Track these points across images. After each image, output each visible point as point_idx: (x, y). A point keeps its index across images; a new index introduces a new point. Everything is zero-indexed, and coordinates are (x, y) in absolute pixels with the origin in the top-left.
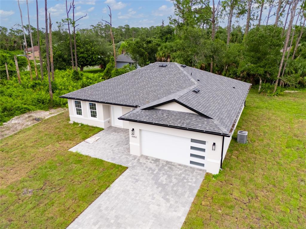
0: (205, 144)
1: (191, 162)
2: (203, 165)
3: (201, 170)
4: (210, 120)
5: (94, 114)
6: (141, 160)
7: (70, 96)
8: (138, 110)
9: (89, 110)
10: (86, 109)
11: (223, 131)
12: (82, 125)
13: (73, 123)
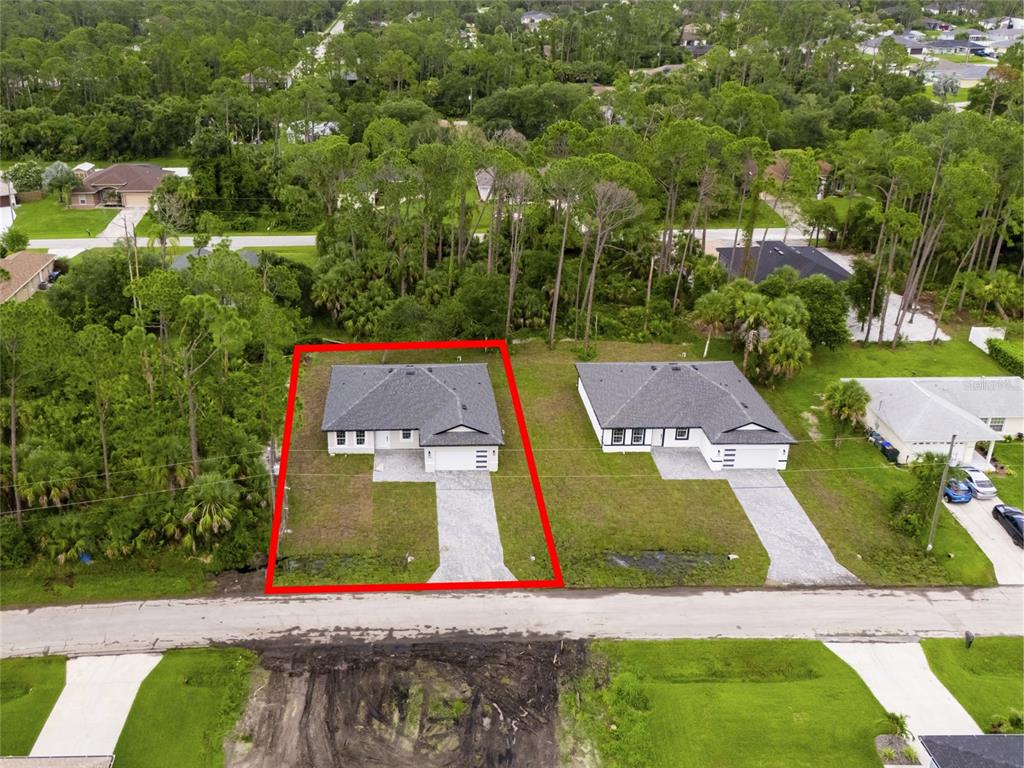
0: (487, 452)
1: (477, 467)
2: (485, 467)
3: (484, 471)
4: (488, 435)
5: (360, 442)
6: (439, 474)
7: (335, 428)
8: (431, 436)
9: (355, 439)
10: (351, 438)
11: (501, 442)
12: (348, 455)
13: (334, 454)
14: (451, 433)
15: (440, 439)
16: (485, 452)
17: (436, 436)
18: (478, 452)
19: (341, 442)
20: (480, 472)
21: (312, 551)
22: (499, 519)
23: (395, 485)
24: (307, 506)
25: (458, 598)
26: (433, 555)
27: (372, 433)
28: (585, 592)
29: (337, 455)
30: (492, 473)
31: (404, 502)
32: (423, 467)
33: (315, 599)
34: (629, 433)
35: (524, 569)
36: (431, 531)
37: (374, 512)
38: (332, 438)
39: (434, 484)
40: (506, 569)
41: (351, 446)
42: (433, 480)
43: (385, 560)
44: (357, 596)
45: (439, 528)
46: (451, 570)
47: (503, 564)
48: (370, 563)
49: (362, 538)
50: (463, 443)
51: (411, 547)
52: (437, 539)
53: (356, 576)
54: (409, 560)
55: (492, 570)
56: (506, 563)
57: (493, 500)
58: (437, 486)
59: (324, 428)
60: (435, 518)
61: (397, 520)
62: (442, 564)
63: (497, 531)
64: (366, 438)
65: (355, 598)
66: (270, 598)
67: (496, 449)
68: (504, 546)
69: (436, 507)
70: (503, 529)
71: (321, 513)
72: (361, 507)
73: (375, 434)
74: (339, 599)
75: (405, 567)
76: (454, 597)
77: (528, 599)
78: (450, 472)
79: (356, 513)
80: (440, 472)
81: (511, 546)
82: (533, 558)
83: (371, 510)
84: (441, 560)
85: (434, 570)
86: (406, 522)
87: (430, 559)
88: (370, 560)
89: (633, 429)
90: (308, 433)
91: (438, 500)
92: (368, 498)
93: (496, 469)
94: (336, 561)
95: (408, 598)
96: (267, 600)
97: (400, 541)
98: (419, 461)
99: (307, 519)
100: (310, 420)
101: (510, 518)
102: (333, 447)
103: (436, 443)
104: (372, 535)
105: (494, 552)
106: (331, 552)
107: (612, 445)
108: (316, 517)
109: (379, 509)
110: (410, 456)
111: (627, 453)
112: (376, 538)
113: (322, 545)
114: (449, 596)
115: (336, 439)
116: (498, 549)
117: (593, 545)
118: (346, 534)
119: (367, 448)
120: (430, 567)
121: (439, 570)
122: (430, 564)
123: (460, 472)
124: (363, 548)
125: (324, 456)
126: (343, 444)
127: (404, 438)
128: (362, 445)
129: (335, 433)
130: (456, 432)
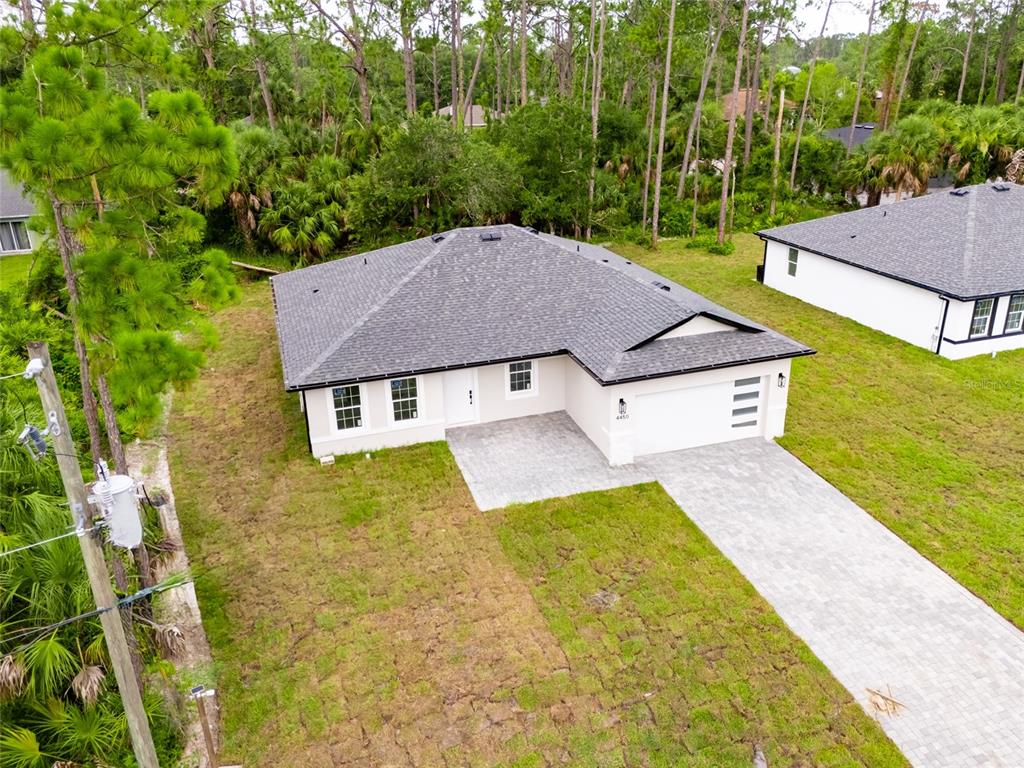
0: (758, 382)
4: (762, 335)
5: (405, 410)
6: (650, 461)
7: (329, 378)
8: (618, 355)
9: (389, 403)
10: (376, 400)
11: (801, 347)
12: (373, 455)
13: (333, 459)
14: (667, 340)
16: (756, 380)
17: (632, 353)
18: (738, 383)
19: (348, 418)
22: (925, 550)
24: (286, 642)
27: (436, 378)
29: (340, 459)
31: (620, 557)
37: (541, 611)
38: (321, 409)
39: (657, 488)
41: (377, 426)
42: (650, 479)
49: (550, 731)
50: (711, 361)
59: (293, 379)
64: (421, 397)
67: (786, 367)
71: (353, 657)
72: (489, 601)
73: (446, 383)
79: (484, 629)
86: (674, 627)
89: (1013, 294)
90: (238, 422)
99: (300, 695)
100: (236, 396)
102: (328, 438)
103: (642, 372)
104: (582, 708)
107: (970, 340)
108: (334, 681)
110: (543, 432)
111: (1005, 355)
115: (332, 411)
118: (483, 729)
119: (423, 428)
125: (298, 467)
126: (357, 425)
127: (513, 388)
128: (410, 421)
129: (329, 392)
130: (678, 338)
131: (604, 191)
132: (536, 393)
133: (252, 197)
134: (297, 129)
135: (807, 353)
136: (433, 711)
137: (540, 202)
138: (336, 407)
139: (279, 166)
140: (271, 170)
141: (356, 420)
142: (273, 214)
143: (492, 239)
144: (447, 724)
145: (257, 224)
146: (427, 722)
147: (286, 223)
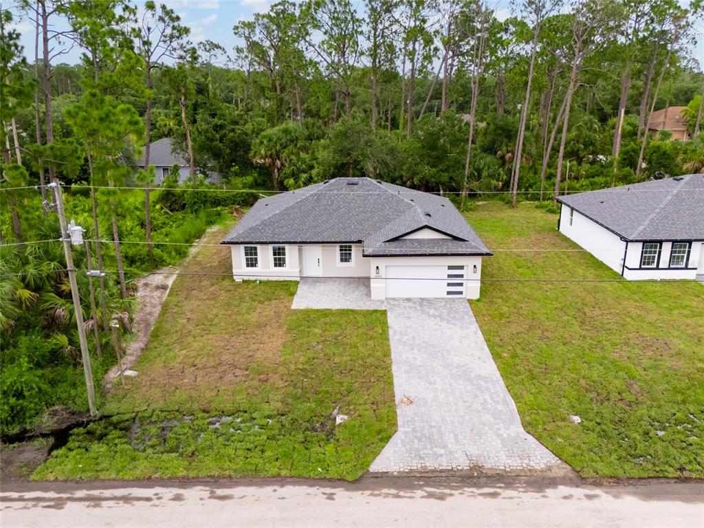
0: (463, 269)
1: (449, 293)
2: (461, 293)
3: (460, 299)
4: (466, 242)
5: (279, 262)
6: (391, 302)
7: (242, 240)
8: (380, 243)
9: (271, 257)
10: (265, 255)
11: (485, 250)
12: (261, 282)
13: (241, 280)
14: (410, 240)
15: (393, 248)
16: (461, 268)
17: (387, 243)
18: (450, 268)
19: (252, 263)
20: (453, 300)
21: (161, 404)
22: (496, 356)
23: (325, 313)
24: (176, 338)
25: (442, 497)
26: (383, 411)
27: (296, 247)
28: (686, 486)
29: (244, 281)
30: (470, 301)
31: (338, 333)
32: (369, 294)
33: (126, 499)
34: (667, 249)
35: (565, 438)
36: (381, 372)
37: (284, 345)
38: (238, 255)
39: (384, 313)
40: (530, 438)
41: (265, 268)
42: (384, 308)
43: (294, 421)
44: (219, 492)
45: (394, 368)
46: (420, 440)
47: (521, 429)
48: (262, 427)
49: (255, 383)
51: (343, 400)
52: (391, 384)
53: (231, 451)
54: (338, 421)
55: (503, 440)
56: (529, 426)
57: (480, 332)
58: (389, 313)
60: (387, 354)
61: (322, 355)
62: (401, 429)
63: (498, 374)
64: (287, 257)
65: (213, 496)
66: (28, 495)
67: (478, 261)
68: (516, 397)
69: (388, 339)
70: (509, 372)
71: (196, 346)
72: (264, 339)
73: (300, 251)
74: (178, 498)
75: (330, 434)
76: (431, 495)
77: (596, 502)
78: (409, 300)
80: (394, 299)
81: (529, 398)
82: (577, 419)
83: (280, 342)
84: (400, 422)
85: (386, 439)
86: (337, 360)
87: (379, 419)
88: (264, 422)
89: (674, 242)
91: (391, 332)
92: (279, 327)
93: (476, 296)
94: (200, 422)
95: (331, 497)
96: (21, 499)
97: (324, 388)
98: (362, 288)
101: (514, 356)
102: (240, 270)
104: (274, 378)
105: (500, 407)
106: (196, 406)
107: (640, 269)
108: (184, 352)
109: (293, 341)
112: (281, 384)
113: (181, 395)
114: (419, 493)
115: (244, 258)
116: (505, 402)
117: (679, 398)
118: (229, 377)
119: (289, 271)
120: (379, 433)
121: (397, 439)
122: (378, 426)
123: (422, 299)
124: (255, 400)
125: (226, 283)
126: (255, 266)
127: (342, 260)
128: (282, 268)
129: (242, 247)
130: (416, 239)
131: (489, 168)
132: (354, 265)
133: (277, 161)
134: (313, 125)
135: (487, 254)
136: (213, 367)
137: (427, 170)
138: (246, 255)
139: (296, 145)
140: (291, 147)
141: (255, 264)
142: (287, 171)
143: (352, 184)
144: (216, 372)
145: (279, 176)
146: (209, 370)
147: (293, 176)
